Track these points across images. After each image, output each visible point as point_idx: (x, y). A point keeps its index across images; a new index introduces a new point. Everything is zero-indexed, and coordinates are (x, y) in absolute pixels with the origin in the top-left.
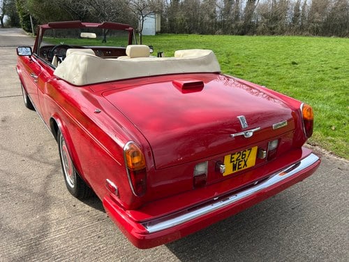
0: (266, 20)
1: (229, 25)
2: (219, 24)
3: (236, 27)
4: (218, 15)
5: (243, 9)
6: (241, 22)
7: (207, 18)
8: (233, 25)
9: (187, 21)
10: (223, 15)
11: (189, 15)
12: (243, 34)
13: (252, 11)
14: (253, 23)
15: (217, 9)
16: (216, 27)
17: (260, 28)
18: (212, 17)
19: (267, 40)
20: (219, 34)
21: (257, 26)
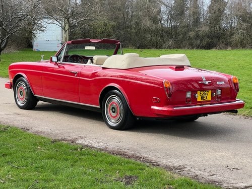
0: (245, 25)
1: (185, 34)
2: (167, 32)
3: (197, 36)
4: (165, 17)
5: (206, 8)
6: (205, 29)
7: (147, 23)
8: (192, 34)
9: (113, 27)
10: (172, 18)
11: (116, 18)
12: (209, 47)
13: (221, 11)
14: (225, 29)
15: (163, 8)
16: (162, 36)
17: (237, 37)
18: (155, 20)
19: (246, 55)
20: (170, 47)
21: (232, 34)
